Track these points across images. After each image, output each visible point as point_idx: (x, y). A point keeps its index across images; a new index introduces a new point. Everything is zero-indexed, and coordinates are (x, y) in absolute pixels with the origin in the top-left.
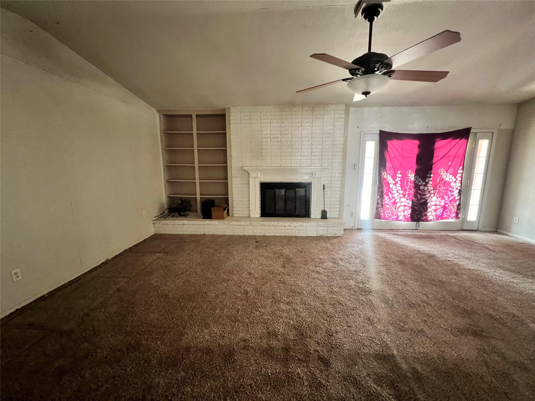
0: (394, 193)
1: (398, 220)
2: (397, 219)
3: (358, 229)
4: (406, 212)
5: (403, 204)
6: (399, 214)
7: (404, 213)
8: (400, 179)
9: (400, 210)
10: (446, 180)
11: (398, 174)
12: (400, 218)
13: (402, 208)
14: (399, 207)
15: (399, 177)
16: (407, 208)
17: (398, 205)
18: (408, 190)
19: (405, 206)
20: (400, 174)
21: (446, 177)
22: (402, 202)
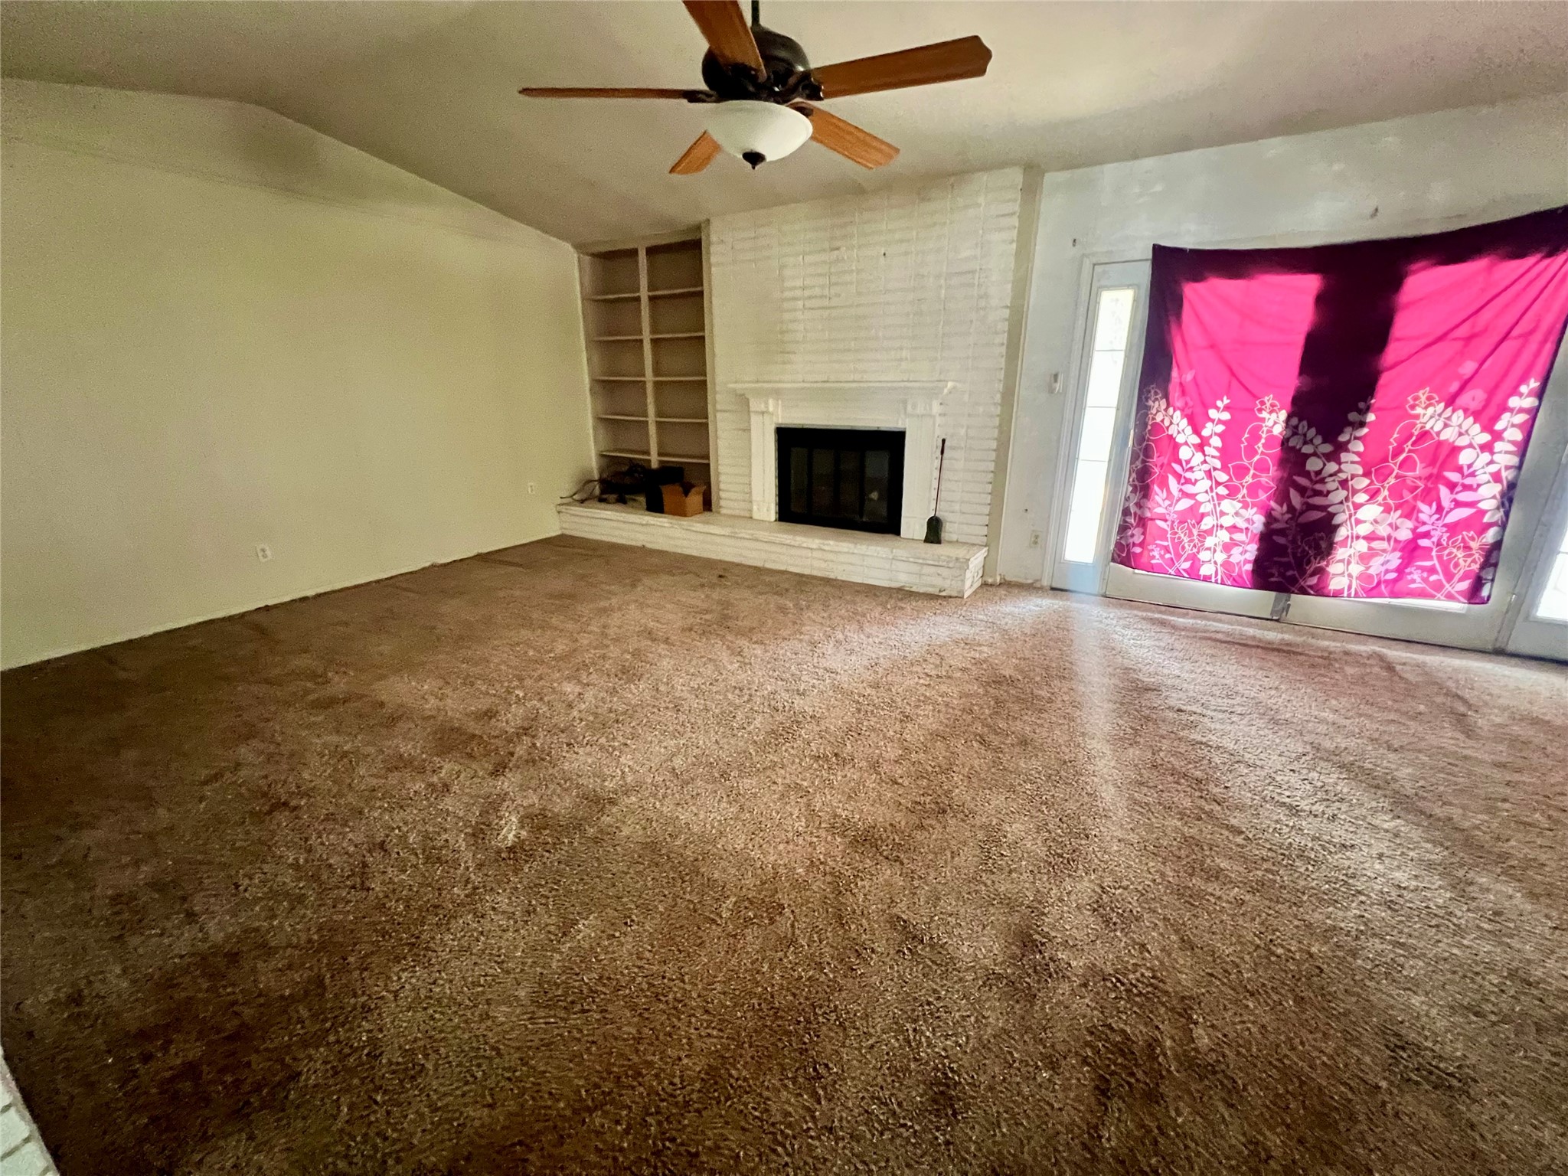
0: (1196, 481)
1: (1198, 578)
2: (1193, 573)
3: (1053, 589)
4: (1236, 551)
5: (1227, 521)
6: (1204, 556)
7: (1229, 557)
8: (1220, 428)
9: (1210, 541)
10: (1442, 437)
11: (1218, 408)
12: (1206, 570)
13: (1224, 536)
14: (1209, 532)
15: (1220, 422)
16: (1239, 537)
17: (1207, 523)
18: (1252, 472)
19: (1234, 529)
20: (1227, 408)
21: (1446, 426)
22: (1223, 514)
